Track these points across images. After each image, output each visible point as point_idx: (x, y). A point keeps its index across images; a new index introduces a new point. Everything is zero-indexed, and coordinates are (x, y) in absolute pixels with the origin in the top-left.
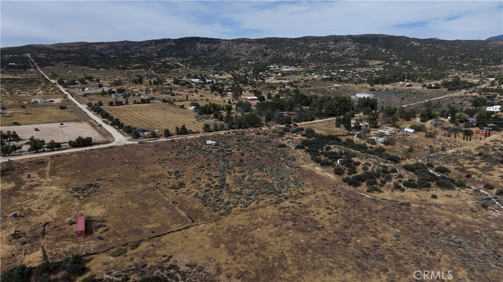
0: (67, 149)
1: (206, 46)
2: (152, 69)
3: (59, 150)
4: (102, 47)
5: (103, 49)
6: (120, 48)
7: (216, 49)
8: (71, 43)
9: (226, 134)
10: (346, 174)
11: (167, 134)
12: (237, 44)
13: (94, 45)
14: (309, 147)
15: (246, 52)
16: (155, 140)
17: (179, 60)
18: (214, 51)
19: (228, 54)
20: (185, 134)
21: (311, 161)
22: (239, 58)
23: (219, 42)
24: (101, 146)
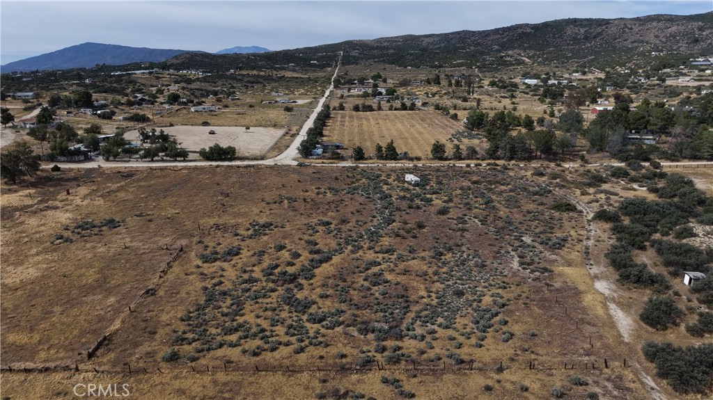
0: (195, 161)
1: (582, 31)
2: (478, 67)
3: (185, 161)
4: (431, 40)
5: (431, 44)
6: (453, 41)
7: (600, 34)
8: (395, 37)
9: (468, 166)
10: (683, 327)
11: (359, 155)
12: (640, 25)
13: (423, 39)
14: (633, 221)
15: (656, 37)
16: (331, 163)
17: (528, 54)
18: (595, 37)
19: (619, 42)
20: (392, 159)
21: (603, 259)
22: (637, 47)
23: (609, 23)
24: (246, 163)
